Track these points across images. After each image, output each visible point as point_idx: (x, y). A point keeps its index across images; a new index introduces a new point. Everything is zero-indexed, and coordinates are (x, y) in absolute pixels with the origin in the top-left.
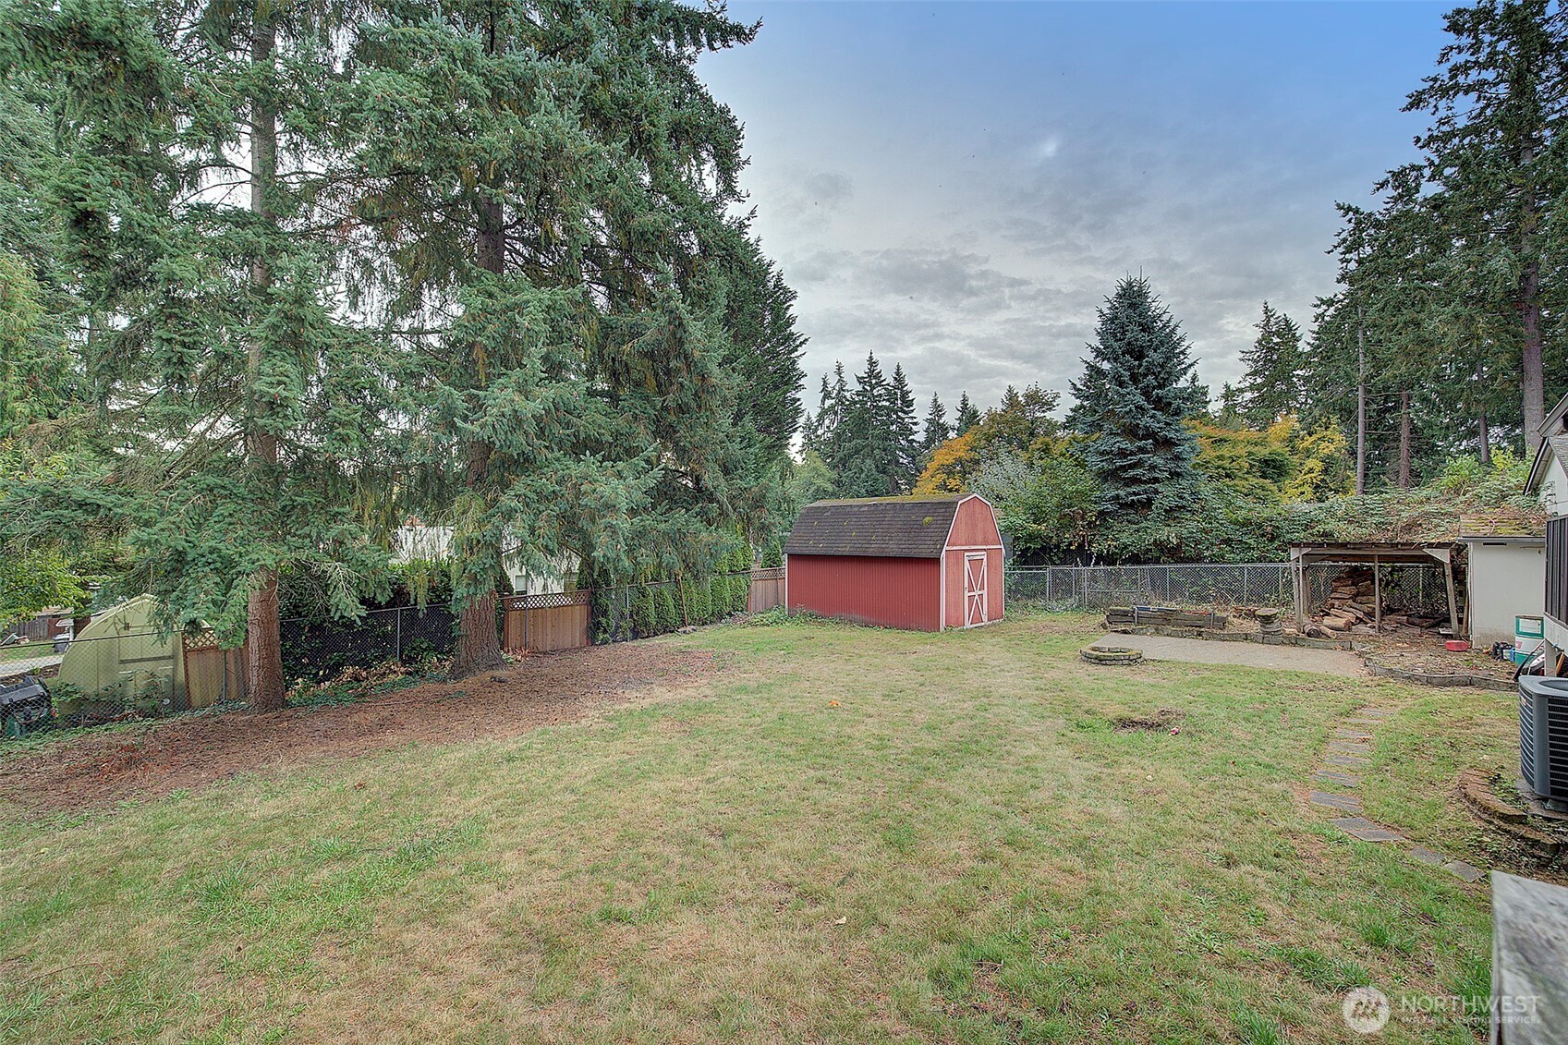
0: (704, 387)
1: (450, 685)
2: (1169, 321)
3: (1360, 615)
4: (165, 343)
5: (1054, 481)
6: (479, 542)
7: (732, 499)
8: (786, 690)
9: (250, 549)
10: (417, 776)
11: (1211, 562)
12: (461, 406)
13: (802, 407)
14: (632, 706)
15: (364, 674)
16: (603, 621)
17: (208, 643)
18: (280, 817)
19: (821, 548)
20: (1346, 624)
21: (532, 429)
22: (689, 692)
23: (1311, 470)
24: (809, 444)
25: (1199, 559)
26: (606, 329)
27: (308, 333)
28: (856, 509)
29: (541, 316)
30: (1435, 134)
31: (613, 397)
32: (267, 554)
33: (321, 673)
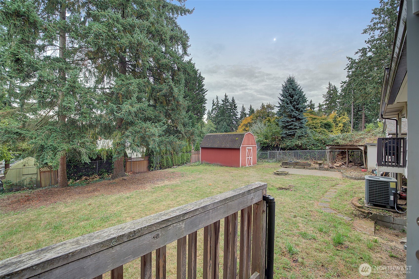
0: (178, 105)
1: (111, 181)
2: (300, 88)
3: (343, 163)
4: (39, 93)
5: (270, 129)
6: (120, 143)
7: (185, 133)
8: (198, 182)
9: (61, 145)
10: (104, 202)
11: (309, 150)
12: (115, 109)
13: (206, 108)
14: (159, 185)
15: (88, 178)
16: (152, 164)
17: (46, 170)
18: (70, 211)
19: (210, 146)
20: (340, 165)
21: (134, 115)
22: (174, 182)
23: (340, 126)
24: (209, 118)
25: (306, 149)
26: (153, 89)
27: (76, 90)
28: (219, 136)
29: (136, 86)
30: (370, 40)
31: (155, 106)
32: (65, 146)
33: (76, 178)
